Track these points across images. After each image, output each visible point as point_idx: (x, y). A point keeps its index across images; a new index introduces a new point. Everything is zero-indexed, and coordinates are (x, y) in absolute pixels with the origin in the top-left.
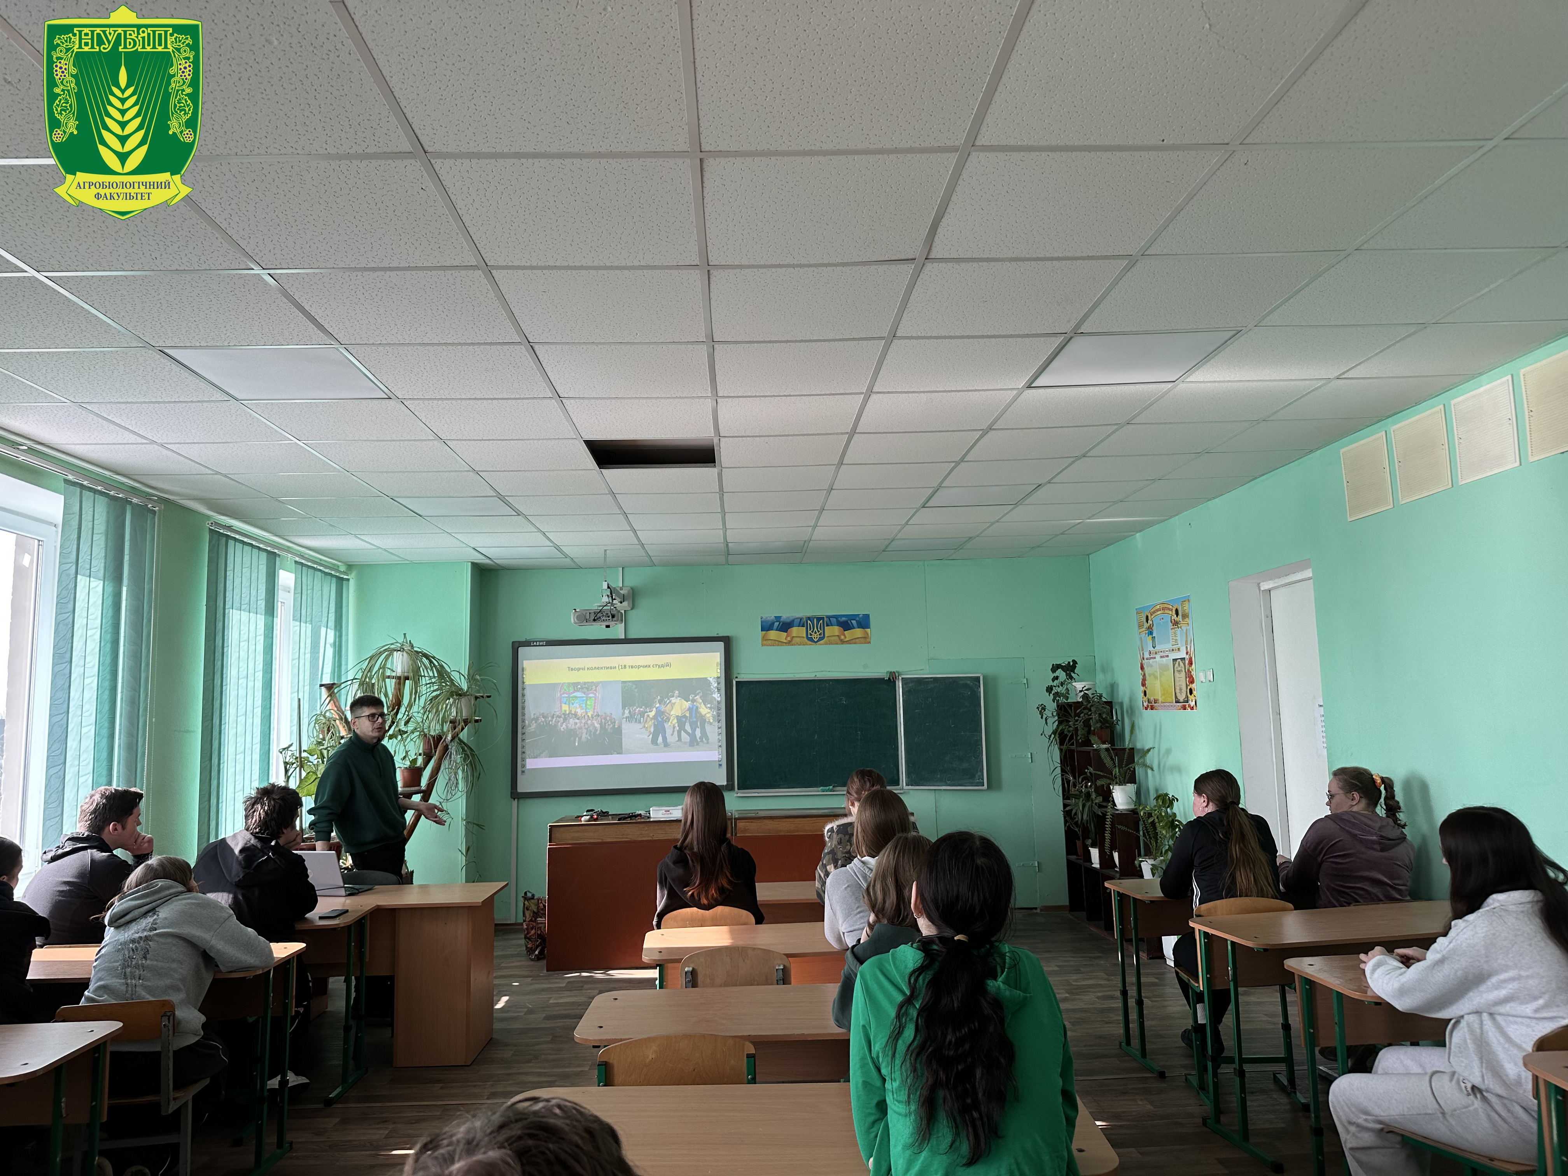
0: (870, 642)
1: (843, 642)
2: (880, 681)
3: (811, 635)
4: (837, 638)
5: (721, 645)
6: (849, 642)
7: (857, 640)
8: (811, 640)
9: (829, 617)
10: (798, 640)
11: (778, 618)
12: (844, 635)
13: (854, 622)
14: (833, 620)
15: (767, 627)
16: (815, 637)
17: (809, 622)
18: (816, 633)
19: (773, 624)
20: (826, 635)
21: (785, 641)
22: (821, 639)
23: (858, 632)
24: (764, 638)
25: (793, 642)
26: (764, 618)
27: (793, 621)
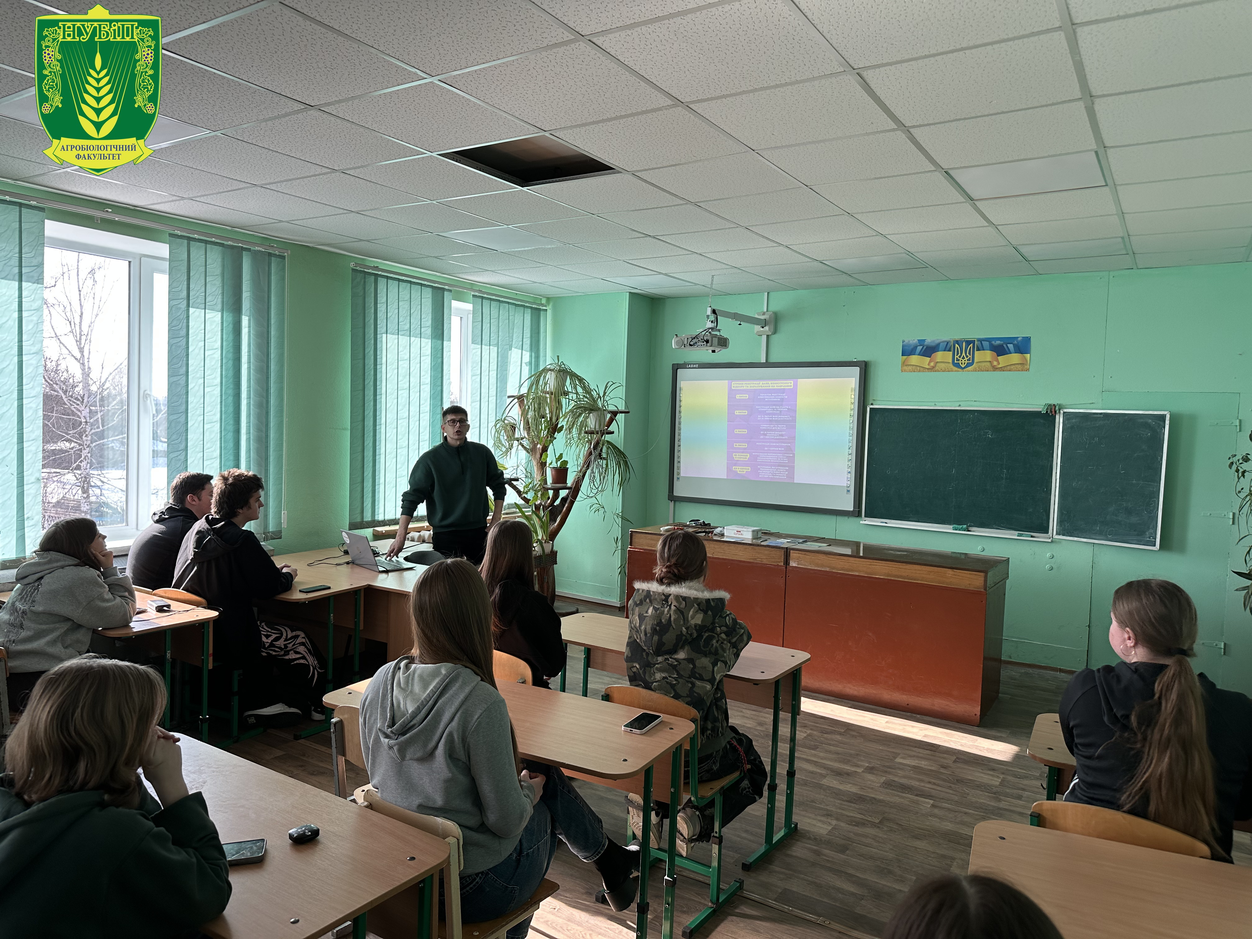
0: (1028, 370)
1: (995, 369)
2: (1036, 415)
3: (958, 360)
4: (988, 364)
5: (857, 370)
6: (1002, 369)
7: (1012, 367)
8: (957, 365)
9: (980, 340)
10: (942, 366)
11: (921, 342)
12: (997, 361)
13: (1011, 346)
14: (986, 344)
15: (907, 351)
16: (963, 362)
17: (957, 345)
18: (963, 358)
19: (916, 347)
20: (976, 360)
21: (927, 367)
22: (968, 365)
23: (1015, 358)
24: (904, 364)
25: (937, 368)
26: (906, 341)
27: (938, 345)
